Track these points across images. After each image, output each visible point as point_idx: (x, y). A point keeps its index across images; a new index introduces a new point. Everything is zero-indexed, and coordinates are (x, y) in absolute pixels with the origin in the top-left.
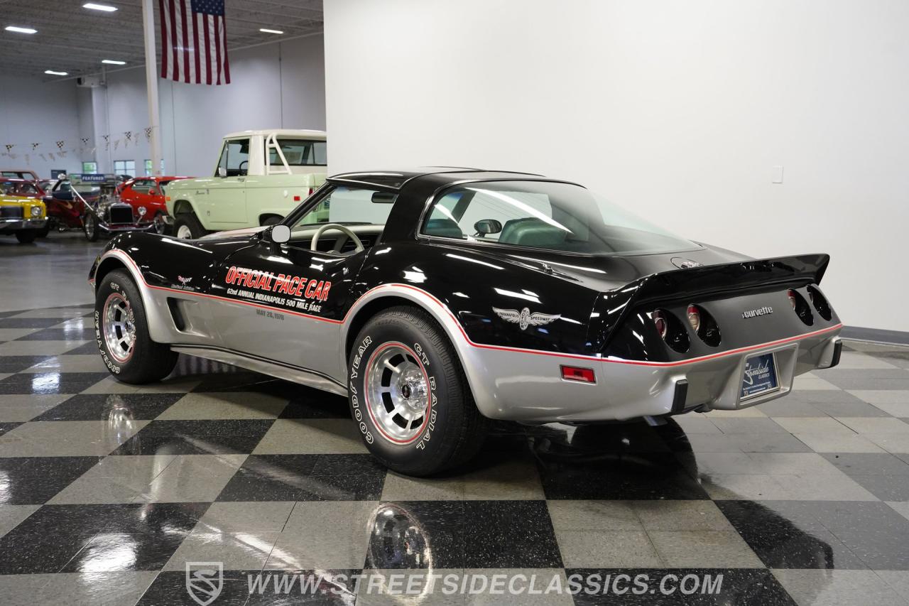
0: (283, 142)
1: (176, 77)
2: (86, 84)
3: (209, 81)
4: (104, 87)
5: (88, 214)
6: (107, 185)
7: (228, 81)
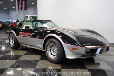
0: (32, 17)
1: (20, 9)
2: (10, 10)
3: (24, 10)
4: (12, 10)
5: (7, 26)
6: (10, 23)
7: (27, 10)
